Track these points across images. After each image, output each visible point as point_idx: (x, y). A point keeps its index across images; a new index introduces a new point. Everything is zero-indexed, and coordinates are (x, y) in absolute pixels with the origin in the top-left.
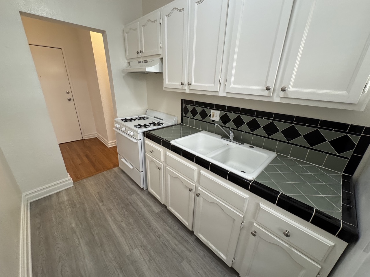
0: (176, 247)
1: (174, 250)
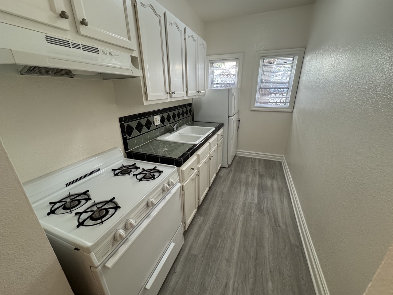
1: (222, 198)
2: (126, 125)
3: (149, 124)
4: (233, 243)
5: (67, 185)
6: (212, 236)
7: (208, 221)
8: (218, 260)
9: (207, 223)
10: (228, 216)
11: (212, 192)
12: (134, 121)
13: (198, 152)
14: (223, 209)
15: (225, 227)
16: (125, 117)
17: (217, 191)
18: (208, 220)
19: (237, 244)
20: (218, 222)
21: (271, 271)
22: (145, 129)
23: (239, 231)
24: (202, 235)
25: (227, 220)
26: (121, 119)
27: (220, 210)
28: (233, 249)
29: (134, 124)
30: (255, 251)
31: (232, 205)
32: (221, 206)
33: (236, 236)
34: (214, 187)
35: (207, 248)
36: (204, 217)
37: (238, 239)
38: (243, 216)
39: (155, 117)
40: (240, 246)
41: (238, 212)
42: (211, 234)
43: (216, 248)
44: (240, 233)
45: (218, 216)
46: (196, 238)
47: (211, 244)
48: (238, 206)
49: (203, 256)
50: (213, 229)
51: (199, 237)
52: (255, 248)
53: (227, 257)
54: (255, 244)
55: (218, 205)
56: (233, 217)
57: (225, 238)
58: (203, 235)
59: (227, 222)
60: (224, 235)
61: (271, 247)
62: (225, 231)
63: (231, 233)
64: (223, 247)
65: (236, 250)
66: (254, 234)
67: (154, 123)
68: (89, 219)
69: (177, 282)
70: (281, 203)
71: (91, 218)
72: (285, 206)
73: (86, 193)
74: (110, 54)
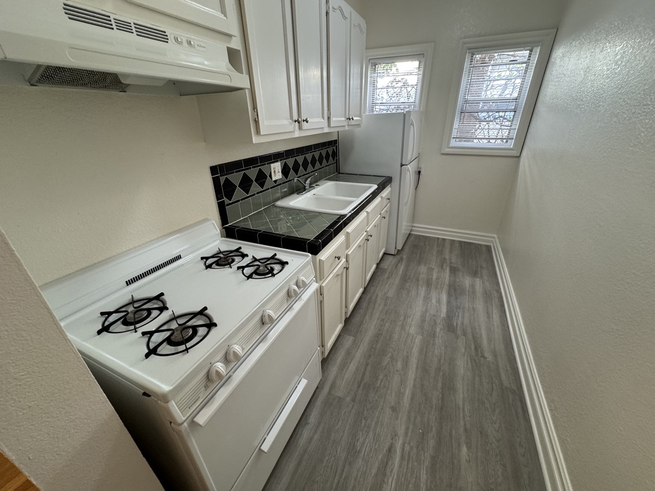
0: (382, 304)
1: (385, 305)
2: (222, 180)
3: (262, 178)
4: (403, 382)
5: (129, 283)
6: (369, 368)
7: (362, 344)
8: (378, 407)
9: (359, 346)
10: (396, 336)
11: (368, 297)
12: (236, 172)
13: (347, 228)
14: (387, 324)
15: (390, 354)
16: (221, 166)
17: (377, 295)
18: (361, 341)
19: (410, 383)
20: (379, 346)
21: (466, 430)
22: (255, 187)
23: (414, 361)
24: (352, 365)
25: (394, 343)
26: (213, 170)
27: (382, 325)
28: (402, 390)
29: (236, 178)
30: (440, 396)
31: (402, 318)
32: (384, 320)
33: (409, 370)
34: (372, 288)
35: (359, 387)
36: (355, 336)
37: (412, 375)
38: (421, 337)
39: (272, 165)
40: (414, 386)
41: (413, 330)
42: (367, 364)
43: (374, 389)
44: (415, 366)
45: (378, 336)
46: (342, 370)
47: (365, 381)
48: (412, 321)
49: (353, 400)
50: (370, 356)
51: (347, 369)
52: (440, 391)
53: (393, 404)
54: (440, 385)
55: (378, 318)
56: (403, 338)
57: (390, 372)
58: (352, 367)
59: (393, 346)
60: (387, 367)
61: (468, 390)
62: (389, 361)
63: (399, 365)
64: (385, 387)
65: (408, 392)
66: (440, 368)
67: (270, 176)
68: (165, 343)
69: (311, 438)
70: (488, 317)
71: (169, 341)
72: (495, 324)
73: (159, 297)
74: (189, 43)
